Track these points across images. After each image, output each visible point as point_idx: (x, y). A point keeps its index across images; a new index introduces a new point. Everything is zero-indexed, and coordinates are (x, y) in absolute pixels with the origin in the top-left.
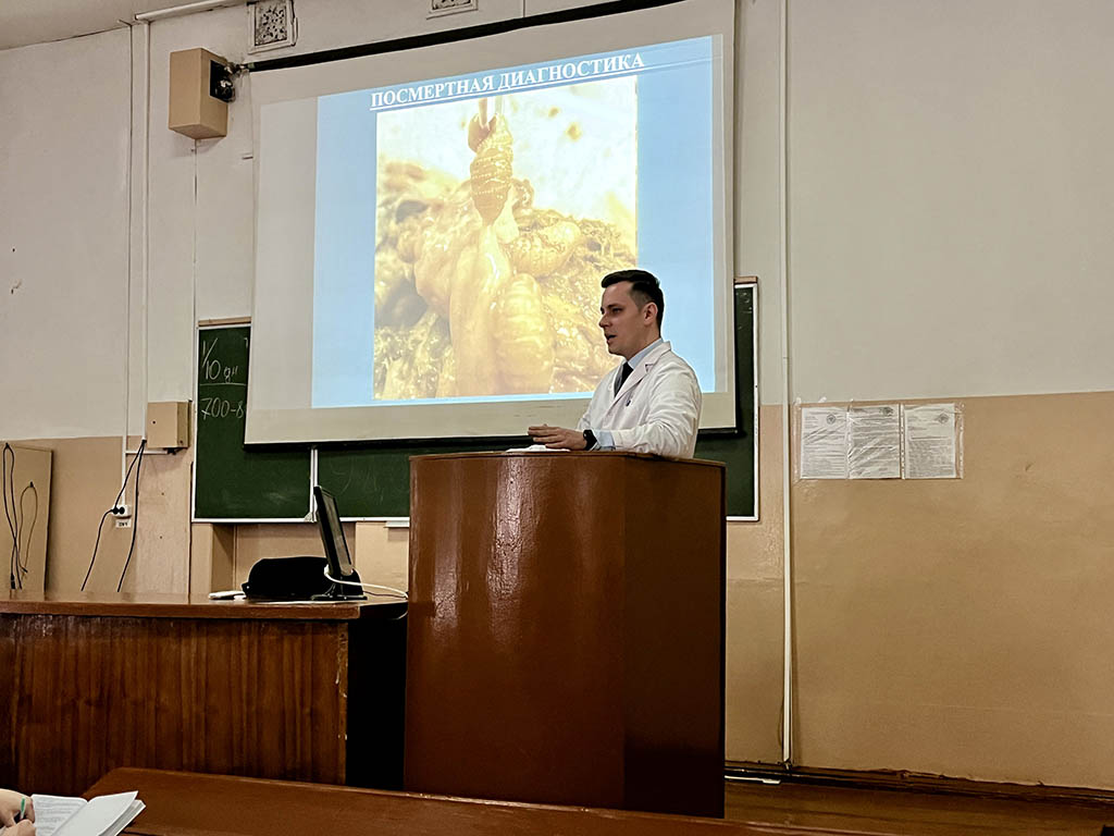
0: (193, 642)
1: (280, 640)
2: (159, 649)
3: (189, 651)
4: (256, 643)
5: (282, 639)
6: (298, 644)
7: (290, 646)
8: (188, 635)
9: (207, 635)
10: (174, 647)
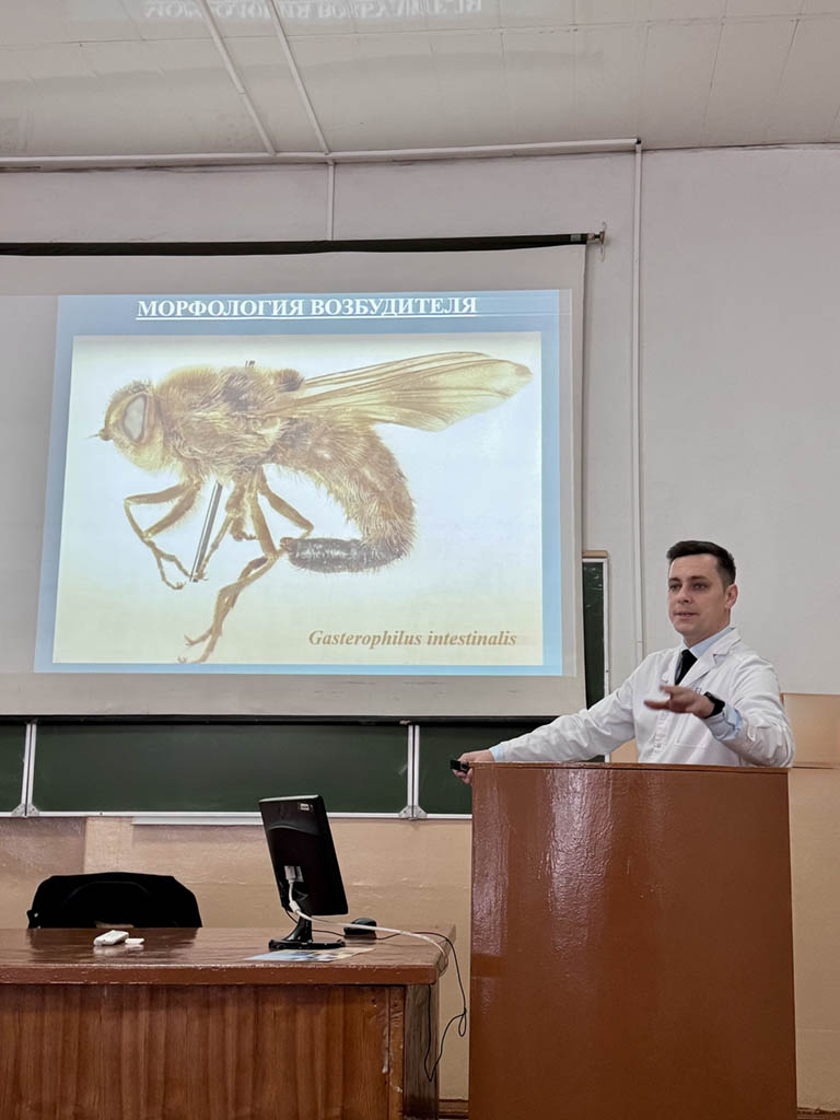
0: (144, 1015)
1: (291, 1015)
2: (83, 1027)
3: (135, 1029)
4: (252, 1016)
5: (295, 1011)
6: (319, 1020)
7: (309, 1023)
8: (135, 1007)
9: (168, 1006)
10: (108, 1025)
